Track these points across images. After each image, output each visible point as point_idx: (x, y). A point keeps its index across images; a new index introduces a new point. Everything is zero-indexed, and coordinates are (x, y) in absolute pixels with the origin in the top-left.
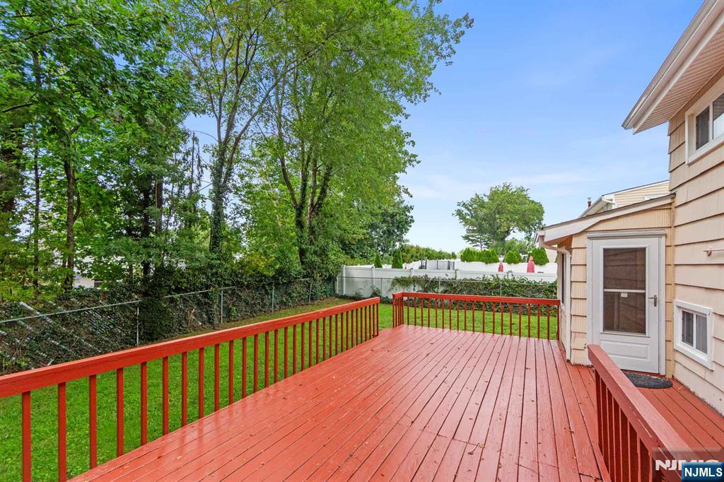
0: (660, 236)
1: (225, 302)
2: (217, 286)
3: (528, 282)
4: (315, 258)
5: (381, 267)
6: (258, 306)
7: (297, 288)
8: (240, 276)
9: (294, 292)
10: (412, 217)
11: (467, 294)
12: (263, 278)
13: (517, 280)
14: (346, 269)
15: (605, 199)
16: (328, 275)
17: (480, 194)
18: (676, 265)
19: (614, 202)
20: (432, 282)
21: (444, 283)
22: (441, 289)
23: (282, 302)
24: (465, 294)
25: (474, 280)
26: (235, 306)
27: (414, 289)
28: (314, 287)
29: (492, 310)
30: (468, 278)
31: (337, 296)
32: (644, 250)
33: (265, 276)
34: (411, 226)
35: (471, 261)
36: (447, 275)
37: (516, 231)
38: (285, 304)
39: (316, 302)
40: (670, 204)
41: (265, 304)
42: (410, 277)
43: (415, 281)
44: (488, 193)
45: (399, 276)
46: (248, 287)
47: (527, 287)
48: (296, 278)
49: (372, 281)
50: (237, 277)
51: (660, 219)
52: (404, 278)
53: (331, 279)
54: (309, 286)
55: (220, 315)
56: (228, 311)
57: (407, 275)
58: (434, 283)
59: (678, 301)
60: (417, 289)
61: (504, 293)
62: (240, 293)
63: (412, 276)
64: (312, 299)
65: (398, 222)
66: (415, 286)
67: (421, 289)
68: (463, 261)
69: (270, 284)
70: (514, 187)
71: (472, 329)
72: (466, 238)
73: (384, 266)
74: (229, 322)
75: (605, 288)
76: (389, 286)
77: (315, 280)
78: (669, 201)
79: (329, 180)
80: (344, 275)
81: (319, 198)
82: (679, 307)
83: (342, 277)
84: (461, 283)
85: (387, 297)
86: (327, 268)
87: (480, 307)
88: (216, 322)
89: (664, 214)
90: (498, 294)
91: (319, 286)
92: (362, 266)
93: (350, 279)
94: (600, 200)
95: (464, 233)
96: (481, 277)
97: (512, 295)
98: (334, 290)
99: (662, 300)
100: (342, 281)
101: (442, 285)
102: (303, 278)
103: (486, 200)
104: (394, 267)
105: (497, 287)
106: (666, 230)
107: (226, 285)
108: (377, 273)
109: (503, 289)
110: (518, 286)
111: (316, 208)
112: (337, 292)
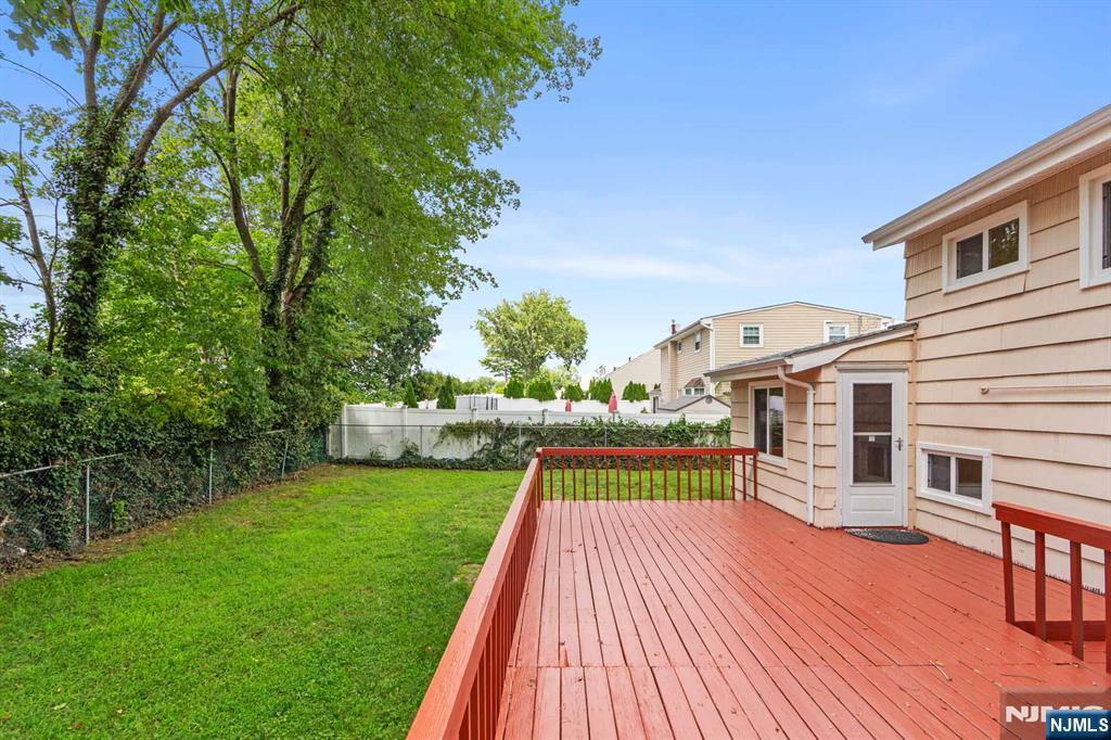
0: (903, 370)
1: (94, 492)
2: (76, 454)
3: (639, 426)
4: (302, 391)
5: (417, 406)
6: (178, 494)
7: (260, 452)
8: (138, 428)
9: (254, 458)
10: (437, 326)
11: (561, 445)
12: (194, 432)
13: (625, 423)
14: (348, 410)
15: (704, 323)
16: (318, 421)
17: (511, 300)
18: (918, 404)
19: (711, 327)
20: (508, 429)
21: (526, 430)
22: (521, 440)
23: (230, 479)
24: (557, 446)
25: (569, 425)
26: (124, 498)
27: (478, 442)
28: (293, 446)
29: (594, 467)
30: (562, 423)
31: (331, 461)
32: (889, 386)
33: (198, 427)
34: (435, 341)
35: (519, 397)
36: (530, 418)
37: (553, 356)
38: (236, 483)
39: (296, 474)
40: (912, 335)
41: (193, 488)
42: (471, 423)
43: (481, 428)
44: (520, 300)
45: (453, 421)
46: (153, 454)
47: (638, 432)
48: (260, 430)
49: (403, 431)
50: (132, 430)
51: (900, 352)
52: (462, 424)
53: (320, 430)
54: (284, 445)
55: (83, 521)
56: (105, 513)
57: (465, 419)
58: (512, 431)
59: (921, 443)
60: (483, 441)
61: (611, 442)
62: (133, 468)
63: (474, 421)
64: (288, 469)
65: (420, 332)
66: (479, 437)
67: (489, 441)
68: (508, 397)
69: (205, 445)
70: (552, 296)
71: (595, 496)
72: (486, 363)
73: (422, 405)
74: (107, 537)
75: (855, 431)
76: (435, 438)
77: (295, 432)
78: (911, 332)
79: (327, 244)
80: (345, 422)
81: (308, 275)
82: (923, 450)
83: (341, 425)
84: (551, 429)
85: (431, 457)
86: (319, 408)
87: (580, 464)
88: (73, 540)
89: (906, 346)
90: (603, 443)
91: (302, 443)
92: (368, 405)
93: (358, 429)
94: (699, 323)
95: (484, 355)
96: (580, 420)
97: (620, 445)
98: (324, 450)
99: (905, 445)
100: (340, 433)
101: (523, 433)
102: (274, 428)
103: (517, 310)
104: (441, 405)
105: (601, 434)
106: (909, 364)
107: (101, 451)
108: (410, 417)
109: (608, 436)
110: (628, 432)
111: (302, 292)
112: (330, 453)
